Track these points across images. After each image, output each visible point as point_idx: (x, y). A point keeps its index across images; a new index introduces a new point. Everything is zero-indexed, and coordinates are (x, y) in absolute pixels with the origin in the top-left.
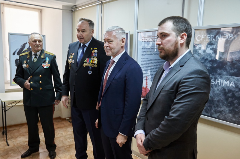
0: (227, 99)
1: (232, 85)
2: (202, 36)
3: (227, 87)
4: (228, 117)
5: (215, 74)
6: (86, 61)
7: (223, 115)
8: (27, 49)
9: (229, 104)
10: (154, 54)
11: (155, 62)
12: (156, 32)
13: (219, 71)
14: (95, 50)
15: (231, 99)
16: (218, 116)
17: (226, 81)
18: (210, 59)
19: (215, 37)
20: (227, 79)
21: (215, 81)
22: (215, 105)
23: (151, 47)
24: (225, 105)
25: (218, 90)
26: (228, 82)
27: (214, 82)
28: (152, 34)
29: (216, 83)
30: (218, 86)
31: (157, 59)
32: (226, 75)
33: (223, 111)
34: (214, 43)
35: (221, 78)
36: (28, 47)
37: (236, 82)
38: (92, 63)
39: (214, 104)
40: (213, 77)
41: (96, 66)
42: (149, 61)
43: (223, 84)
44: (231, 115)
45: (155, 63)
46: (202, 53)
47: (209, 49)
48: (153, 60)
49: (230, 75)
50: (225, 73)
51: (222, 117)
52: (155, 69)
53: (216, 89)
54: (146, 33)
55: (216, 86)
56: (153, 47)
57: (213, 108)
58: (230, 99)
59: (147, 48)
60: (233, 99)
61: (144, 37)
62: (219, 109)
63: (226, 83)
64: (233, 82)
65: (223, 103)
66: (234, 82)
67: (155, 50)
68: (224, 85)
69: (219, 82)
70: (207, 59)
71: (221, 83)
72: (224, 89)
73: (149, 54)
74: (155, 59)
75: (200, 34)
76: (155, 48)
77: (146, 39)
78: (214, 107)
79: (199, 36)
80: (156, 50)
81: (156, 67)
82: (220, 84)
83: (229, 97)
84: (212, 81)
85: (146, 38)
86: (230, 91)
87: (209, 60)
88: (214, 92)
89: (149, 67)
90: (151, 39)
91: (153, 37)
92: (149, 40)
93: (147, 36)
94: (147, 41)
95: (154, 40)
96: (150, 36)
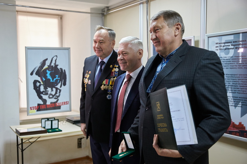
8: (47, 67)
10: (238, 67)
11: (241, 78)
12: (241, 35)
14: (116, 67)
23: (231, 57)
28: (233, 39)
31: (244, 75)
36: (49, 65)
38: (111, 85)
42: (229, 77)
45: (240, 81)
48: (236, 76)
52: (241, 89)
54: (223, 37)
56: (236, 57)
59: (224, 59)
61: (220, 43)
67: (239, 61)
73: (229, 67)
74: (240, 75)
76: (240, 58)
77: (223, 46)
80: (242, 61)
81: (243, 86)
89: (230, 87)
90: (232, 45)
91: (235, 42)
92: (229, 47)
93: (224, 42)
94: (225, 49)
95: (237, 46)
96: (230, 41)
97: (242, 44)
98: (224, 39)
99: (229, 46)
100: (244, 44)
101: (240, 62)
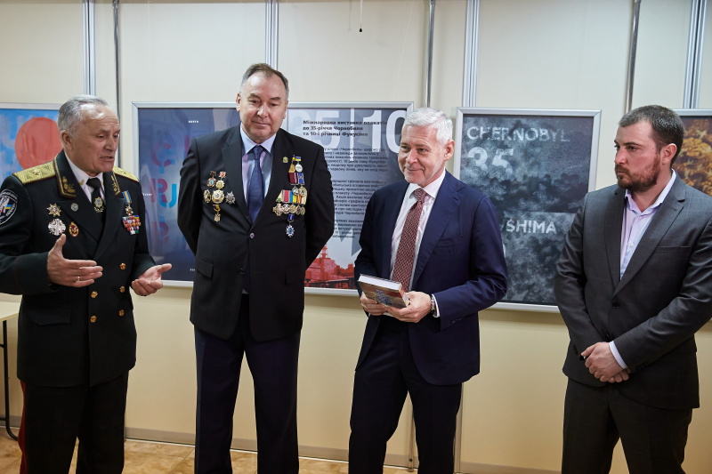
0: (541, 259)
1: (551, 229)
2: (482, 128)
3: (541, 234)
4: (545, 296)
5: (514, 209)
6: (281, 197)
7: (535, 294)
9: (547, 269)
10: (347, 167)
12: (353, 111)
13: (522, 203)
14: (295, 163)
15: (550, 257)
16: (525, 298)
17: (539, 223)
18: (503, 179)
19: (511, 134)
20: (541, 219)
21: (515, 224)
22: (517, 275)
23: (336, 149)
24: (539, 272)
25: (522, 242)
26: (543, 224)
27: (513, 227)
28: (337, 116)
29: (518, 230)
30: (521, 234)
32: (538, 211)
33: (534, 284)
34: (509, 145)
35: (529, 217)
37: (558, 223)
38: (296, 205)
39: (514, 274)
40: (511, 217)
41: (303, 211)
43: (532, 229)
44: (551, 290)
45: (350, 192)
46: (484, 167)
47: (500, 157)
49: (546, 211)
50: (535, 207)
51: (534, 298)
53: (517, 241)
54: (319, 112)
55: (518, 235)
56: (343, 149)
57: (513, 282)
58: (548, 259)
60: (555, 257)
61: (312, 122)
62: (526, 282)
63: (539, 227)
64: (552, 225)
65: (534, 269)
66: (555, 224)
67: (349, 157)
68: (534, 231)
69: (524, 225)
70: (495, 179)
71: (528, 227)
72: (534, 240)
75: (476, 123)
76: (352, 151)
77: (319, 129)
78: (516, 279)
79: (474, 128)
80: (354, 157)
82: (527, 230)
83: (546, 255)
84: (508, 225)
85: (318, 126)
86: (547, 242)
87: (500, 181)
88: (513, 247)
90: (336, 128)
91: (342, 123)
92: (330, 131)
93: (321, 120)
94: (323, 134)
95: (346, 131)
96: (333, 121)
97: (355, 129)
98: (321, 115)
99: (331, 128)
100: (358, 129)
101: (352, 159)
